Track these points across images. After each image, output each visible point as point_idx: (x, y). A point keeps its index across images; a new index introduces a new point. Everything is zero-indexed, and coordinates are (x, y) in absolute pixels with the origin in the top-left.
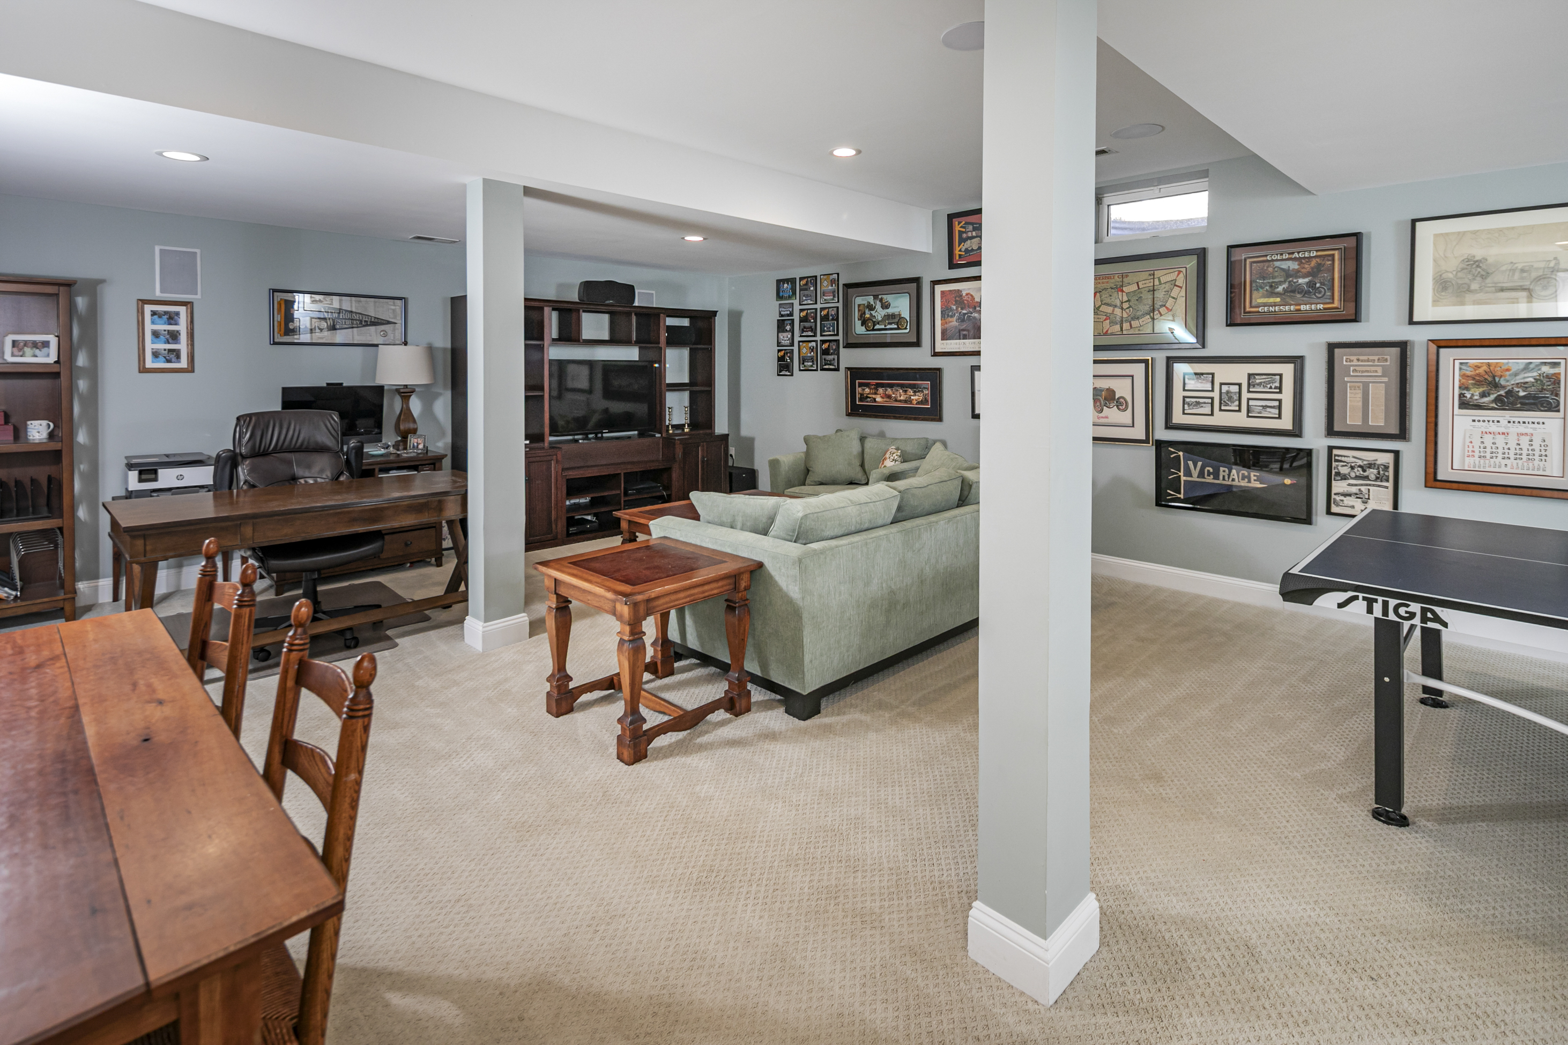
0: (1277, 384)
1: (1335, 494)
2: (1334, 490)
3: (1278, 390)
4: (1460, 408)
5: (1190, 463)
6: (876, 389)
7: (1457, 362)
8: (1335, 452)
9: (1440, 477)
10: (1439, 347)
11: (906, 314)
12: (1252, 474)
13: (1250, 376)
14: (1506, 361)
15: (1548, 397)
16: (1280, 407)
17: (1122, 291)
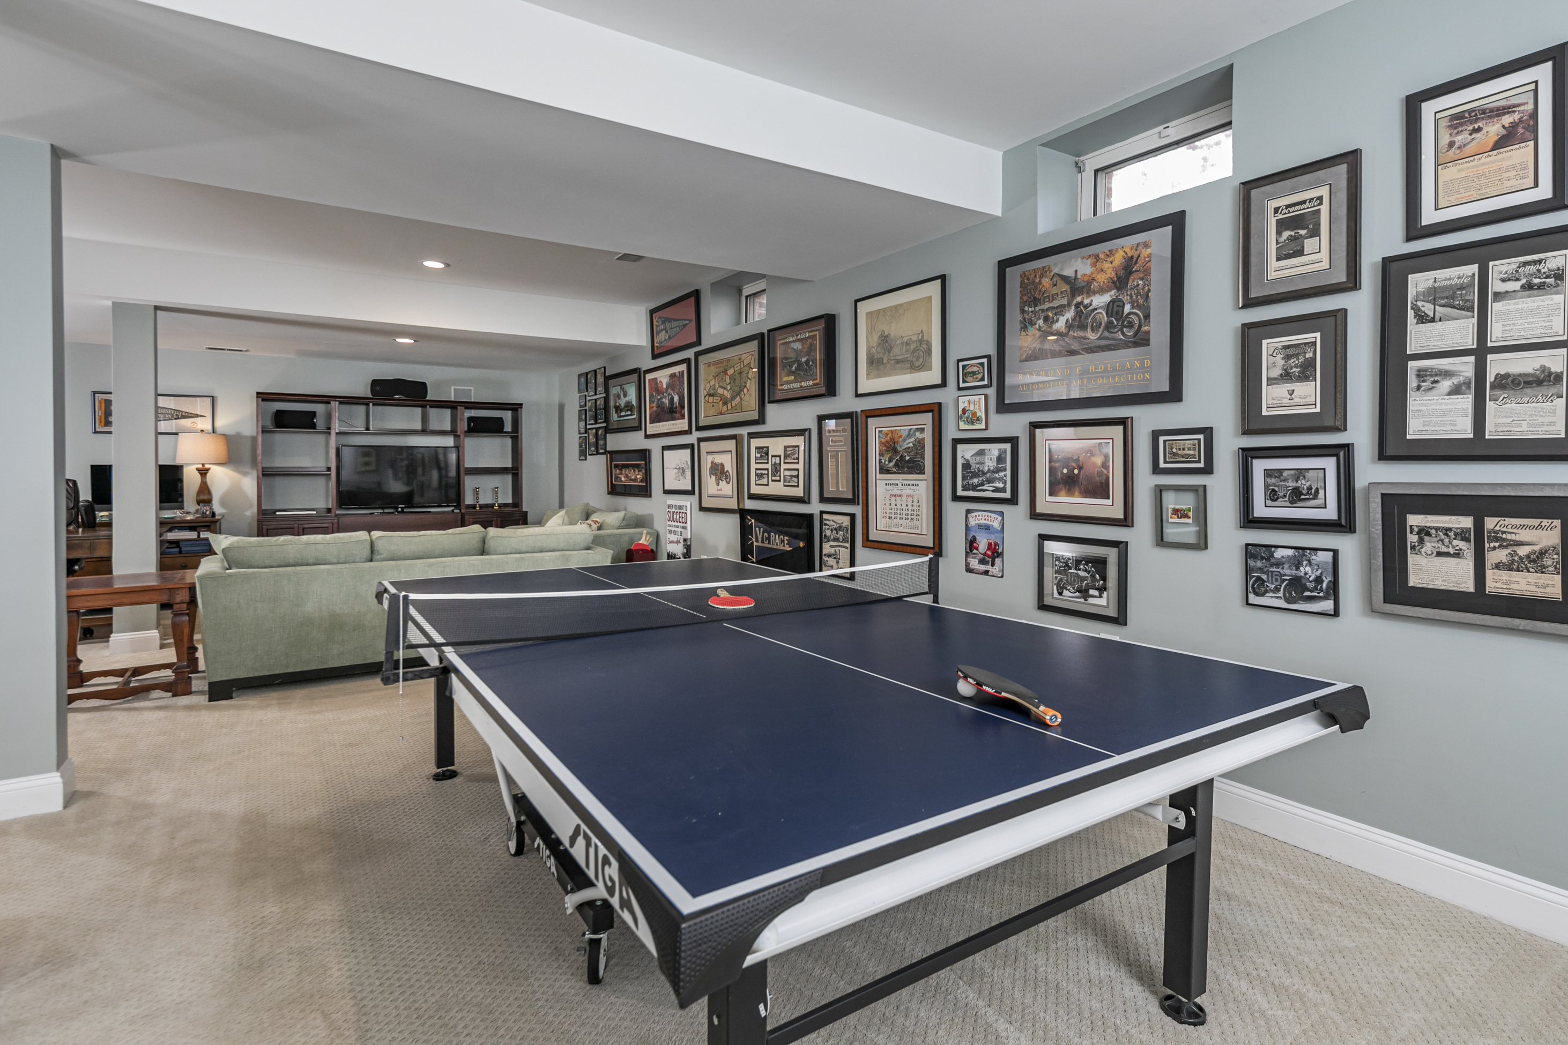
0: (797, 456)
1: (825, 555)
2: (824, 552)
3: (797, 461)
4: (880, 473)
5: (757, 529)
6: (621, 470)
7: (877, 430)
8: (825, 516)
9: (870, 538)
10: (867, 417)
11: (634, 403)
12: (785, 538)
13: (786, 447)
14: (899, 428)
15: (919, 461)
16: (797, 476)
17: (727, 374)
